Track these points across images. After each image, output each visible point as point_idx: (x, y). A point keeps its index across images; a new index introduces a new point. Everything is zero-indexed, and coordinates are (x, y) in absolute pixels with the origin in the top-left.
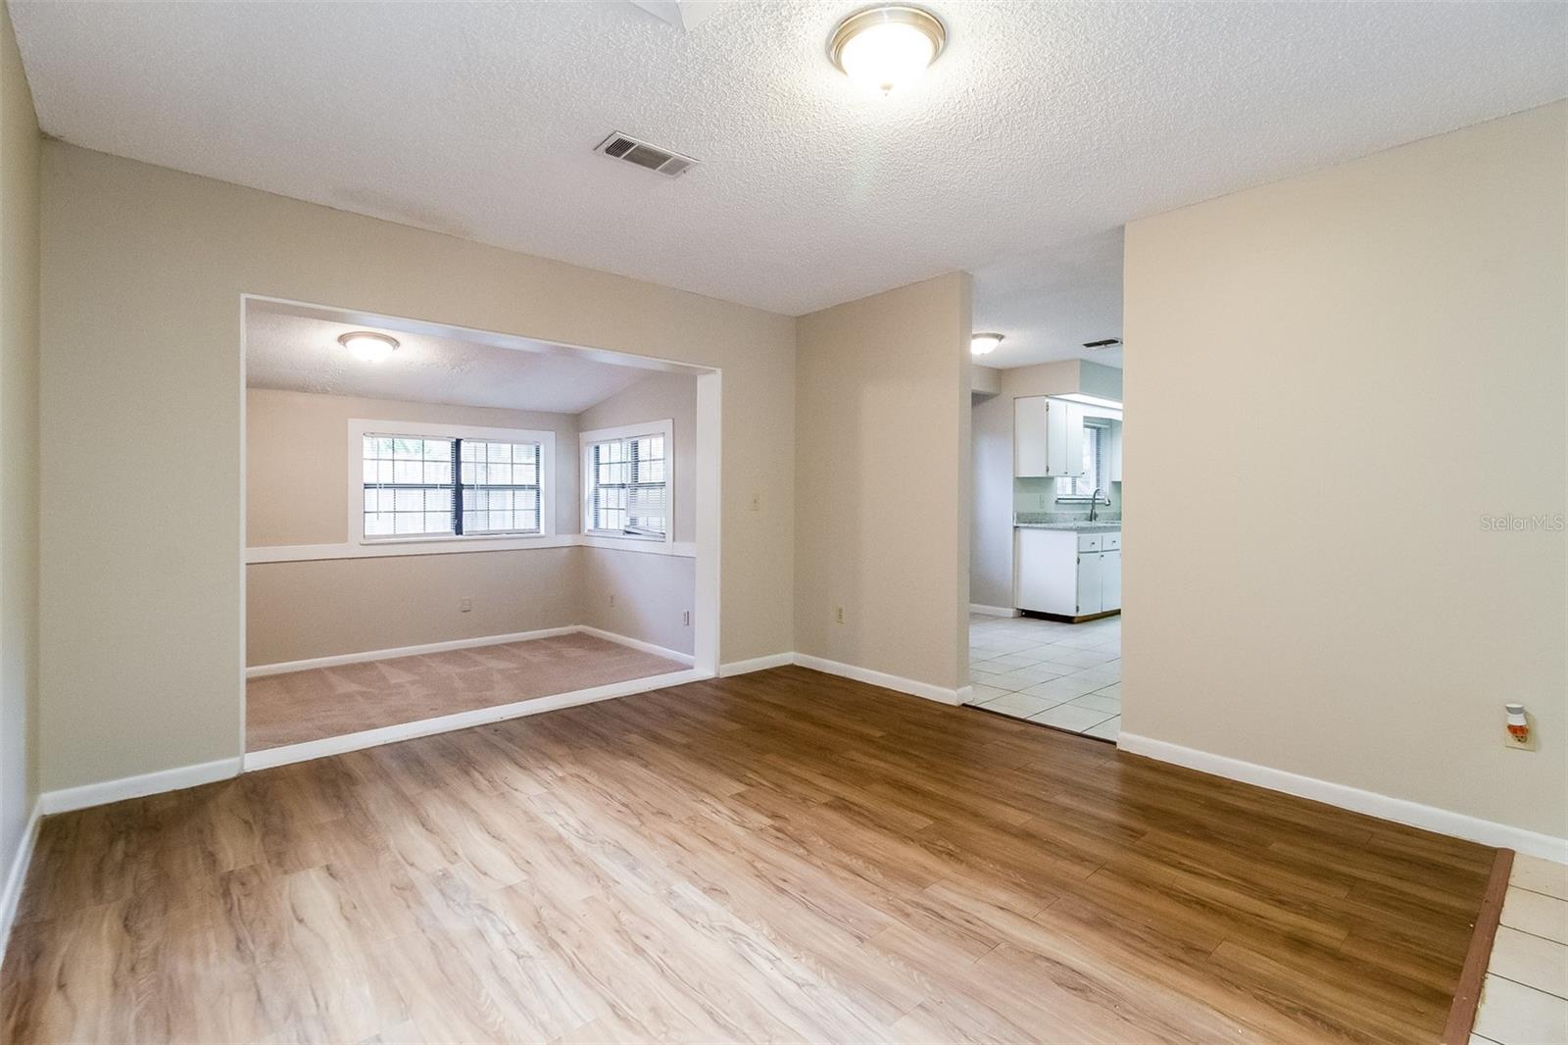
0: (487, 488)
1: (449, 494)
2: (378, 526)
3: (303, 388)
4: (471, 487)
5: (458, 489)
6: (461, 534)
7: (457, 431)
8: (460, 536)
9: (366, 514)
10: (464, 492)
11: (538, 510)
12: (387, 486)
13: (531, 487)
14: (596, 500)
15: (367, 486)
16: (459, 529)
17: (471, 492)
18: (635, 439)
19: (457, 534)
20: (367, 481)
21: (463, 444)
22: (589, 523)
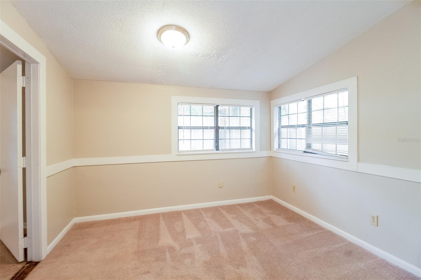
0: (230, 128)
1: (213, 131)
2: (184, 146)
3: (152, 81)
4: (223, 128)
5: (217, 129)
6: (219, 150)
7: (217, 101)
8: (218, 152)
9: (179, 141)
10: (220, 130)
11: (251, 139)
12: (188, 128)
13: (249, 128)
14: (279, 134)
15: (179, 128)
16: (217, 148)
17: (223, 130)
18: (309, 99)
19: (217, 150)
20: (179, 125)
21: (220, 108)
22: (276, 146)
